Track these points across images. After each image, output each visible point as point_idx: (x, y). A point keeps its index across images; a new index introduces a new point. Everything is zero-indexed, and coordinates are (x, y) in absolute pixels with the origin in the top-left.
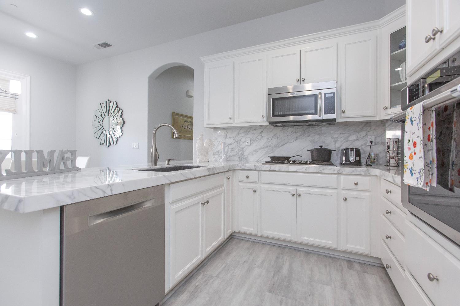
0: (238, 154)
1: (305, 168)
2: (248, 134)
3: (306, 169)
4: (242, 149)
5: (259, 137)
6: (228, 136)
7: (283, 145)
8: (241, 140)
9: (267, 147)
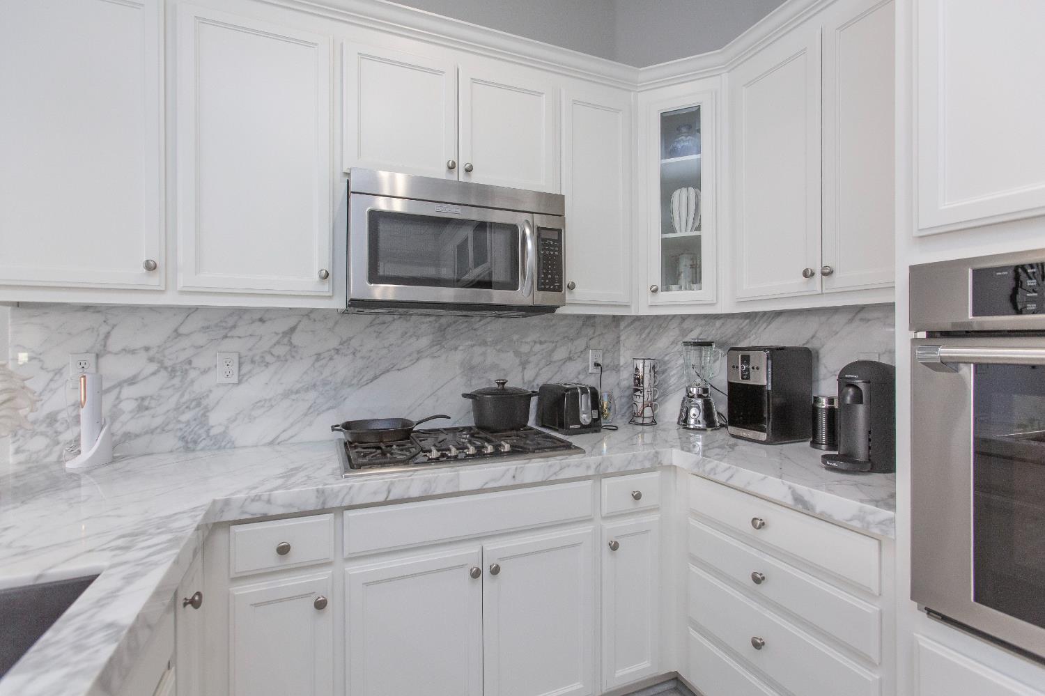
0: (179, 422)
1: (511, 473)
2: (226, 337)
3: (514, 477)
4: (198, 401)
5: (281, 350)
6: (115, 343)
7: (375, 378)
8: (190, 362)
9: (314, 385)
